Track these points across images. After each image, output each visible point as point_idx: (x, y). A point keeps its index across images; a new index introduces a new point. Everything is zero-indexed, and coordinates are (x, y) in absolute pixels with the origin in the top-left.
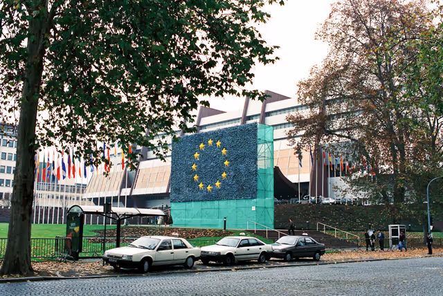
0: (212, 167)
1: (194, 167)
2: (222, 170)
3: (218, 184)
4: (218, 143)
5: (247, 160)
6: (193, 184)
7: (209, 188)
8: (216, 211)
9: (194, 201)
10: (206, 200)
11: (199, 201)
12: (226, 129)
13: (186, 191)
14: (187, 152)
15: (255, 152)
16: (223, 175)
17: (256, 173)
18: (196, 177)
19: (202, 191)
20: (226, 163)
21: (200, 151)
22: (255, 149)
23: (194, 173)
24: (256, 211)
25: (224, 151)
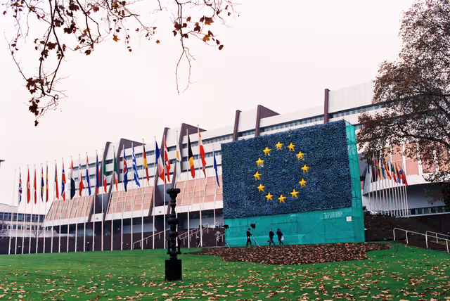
0: (284, 174)
1: (257, 175)
2: (299, 175)
3: (294, 193)
4: (291, 146)
5: (335, 163)
6: (256, 197)
7: (282, 198)
9: (260, 215)
10: (278, 214)
11: (267, 214)
12: (302, 129)
13: (247, 204)
14: (244, 159)
15: (345, 154)
16: (300, 182)
17: (350, 178)
18: (261, 187)
19: (271, 203)
20: (305, 168)
21: (264, 157)
22: (346, 150)
23: (258, 183)
24: (353, 222)
25: (300, 155)
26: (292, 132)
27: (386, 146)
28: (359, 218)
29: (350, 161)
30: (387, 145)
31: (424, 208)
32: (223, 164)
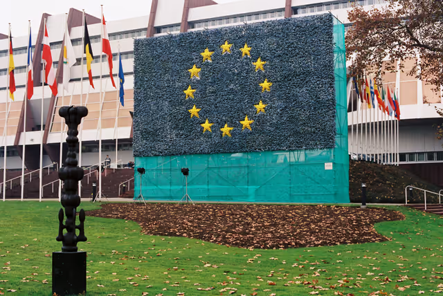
0: (232, 92)
1: (189, 91)
2: (256, 95)
3: (246, 122)
4: (246, 50)
5: (313, 79)
6: (187, 125)
7: (226, 129)
8: (244, 171)
10: (218, 152)
11: (202, 153)
12: (263, 24)
13: (172, 135)
14: (170, 65)
15: (329, 66)
16: (257, 106)
17: (334, 104)
18: (194, 111)
19: (208, 135)
20: (265, 85)
21: (201, 63)
22: (331, 61)
23: (190, 103)
24: (334, 171)
25: (259, 64)
26: (248, 27)
27: (384, 60)
28: (342, 165)
29: (336, 78)
30: (387, 59)
31: (419, 153)
32: (136, 72)
